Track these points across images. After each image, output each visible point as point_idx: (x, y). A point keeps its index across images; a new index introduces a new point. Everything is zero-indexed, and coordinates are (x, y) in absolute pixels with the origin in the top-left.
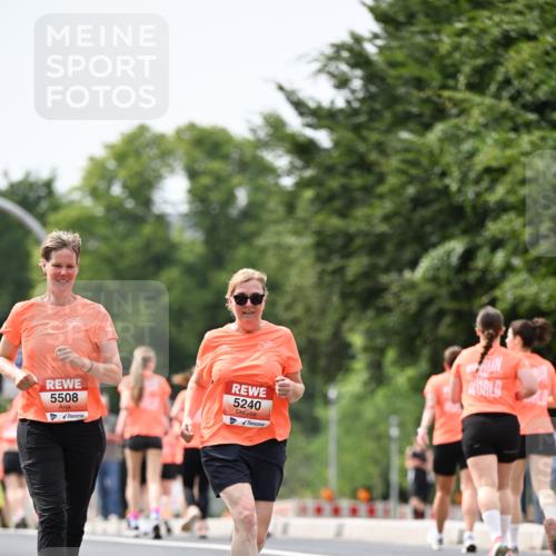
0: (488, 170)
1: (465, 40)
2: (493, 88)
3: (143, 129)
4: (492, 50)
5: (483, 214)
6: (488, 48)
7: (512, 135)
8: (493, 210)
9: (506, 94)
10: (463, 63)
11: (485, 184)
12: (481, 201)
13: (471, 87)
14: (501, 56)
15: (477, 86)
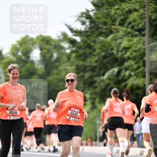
0: (125, 48)
1: (118, 11)
2: (126, 25)
3: (27, 36)
4: (126, 14)
5: (123, 61)
6: (125, 13)
7: (131, 38)
8: (126, 59)
9: (130, 26)
10: (118, 18)
11: (124, 52)
12: (123, 57)
13: (120, 25)
14: (128, 16)
15: (121, 24)
